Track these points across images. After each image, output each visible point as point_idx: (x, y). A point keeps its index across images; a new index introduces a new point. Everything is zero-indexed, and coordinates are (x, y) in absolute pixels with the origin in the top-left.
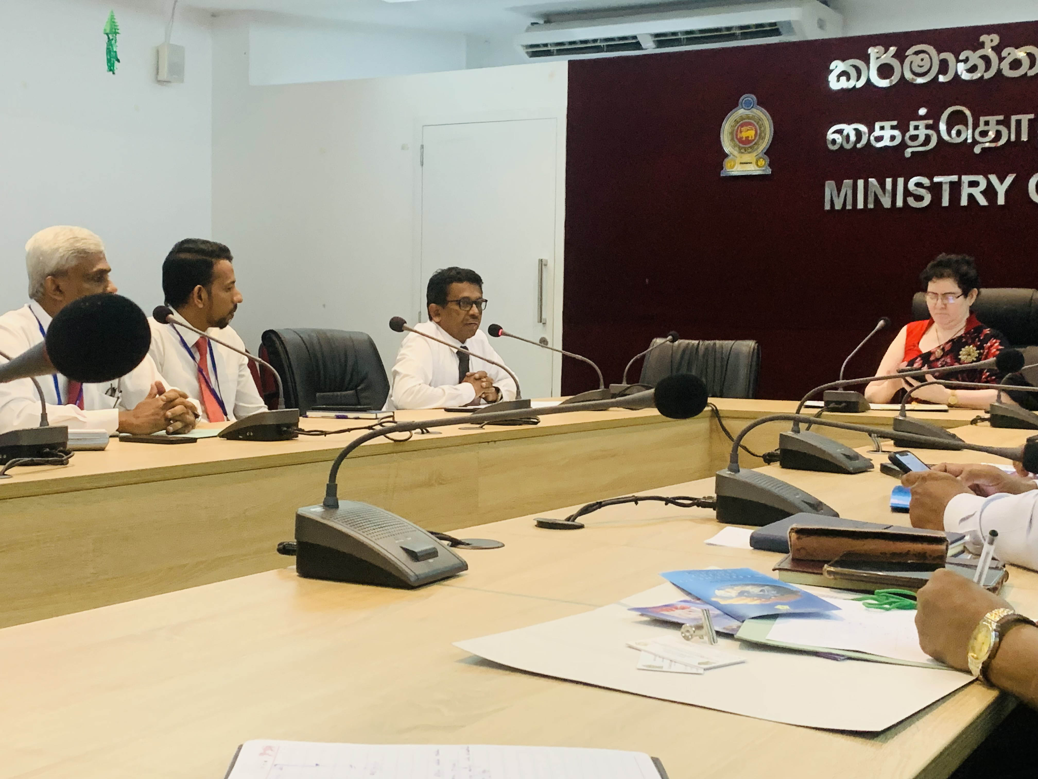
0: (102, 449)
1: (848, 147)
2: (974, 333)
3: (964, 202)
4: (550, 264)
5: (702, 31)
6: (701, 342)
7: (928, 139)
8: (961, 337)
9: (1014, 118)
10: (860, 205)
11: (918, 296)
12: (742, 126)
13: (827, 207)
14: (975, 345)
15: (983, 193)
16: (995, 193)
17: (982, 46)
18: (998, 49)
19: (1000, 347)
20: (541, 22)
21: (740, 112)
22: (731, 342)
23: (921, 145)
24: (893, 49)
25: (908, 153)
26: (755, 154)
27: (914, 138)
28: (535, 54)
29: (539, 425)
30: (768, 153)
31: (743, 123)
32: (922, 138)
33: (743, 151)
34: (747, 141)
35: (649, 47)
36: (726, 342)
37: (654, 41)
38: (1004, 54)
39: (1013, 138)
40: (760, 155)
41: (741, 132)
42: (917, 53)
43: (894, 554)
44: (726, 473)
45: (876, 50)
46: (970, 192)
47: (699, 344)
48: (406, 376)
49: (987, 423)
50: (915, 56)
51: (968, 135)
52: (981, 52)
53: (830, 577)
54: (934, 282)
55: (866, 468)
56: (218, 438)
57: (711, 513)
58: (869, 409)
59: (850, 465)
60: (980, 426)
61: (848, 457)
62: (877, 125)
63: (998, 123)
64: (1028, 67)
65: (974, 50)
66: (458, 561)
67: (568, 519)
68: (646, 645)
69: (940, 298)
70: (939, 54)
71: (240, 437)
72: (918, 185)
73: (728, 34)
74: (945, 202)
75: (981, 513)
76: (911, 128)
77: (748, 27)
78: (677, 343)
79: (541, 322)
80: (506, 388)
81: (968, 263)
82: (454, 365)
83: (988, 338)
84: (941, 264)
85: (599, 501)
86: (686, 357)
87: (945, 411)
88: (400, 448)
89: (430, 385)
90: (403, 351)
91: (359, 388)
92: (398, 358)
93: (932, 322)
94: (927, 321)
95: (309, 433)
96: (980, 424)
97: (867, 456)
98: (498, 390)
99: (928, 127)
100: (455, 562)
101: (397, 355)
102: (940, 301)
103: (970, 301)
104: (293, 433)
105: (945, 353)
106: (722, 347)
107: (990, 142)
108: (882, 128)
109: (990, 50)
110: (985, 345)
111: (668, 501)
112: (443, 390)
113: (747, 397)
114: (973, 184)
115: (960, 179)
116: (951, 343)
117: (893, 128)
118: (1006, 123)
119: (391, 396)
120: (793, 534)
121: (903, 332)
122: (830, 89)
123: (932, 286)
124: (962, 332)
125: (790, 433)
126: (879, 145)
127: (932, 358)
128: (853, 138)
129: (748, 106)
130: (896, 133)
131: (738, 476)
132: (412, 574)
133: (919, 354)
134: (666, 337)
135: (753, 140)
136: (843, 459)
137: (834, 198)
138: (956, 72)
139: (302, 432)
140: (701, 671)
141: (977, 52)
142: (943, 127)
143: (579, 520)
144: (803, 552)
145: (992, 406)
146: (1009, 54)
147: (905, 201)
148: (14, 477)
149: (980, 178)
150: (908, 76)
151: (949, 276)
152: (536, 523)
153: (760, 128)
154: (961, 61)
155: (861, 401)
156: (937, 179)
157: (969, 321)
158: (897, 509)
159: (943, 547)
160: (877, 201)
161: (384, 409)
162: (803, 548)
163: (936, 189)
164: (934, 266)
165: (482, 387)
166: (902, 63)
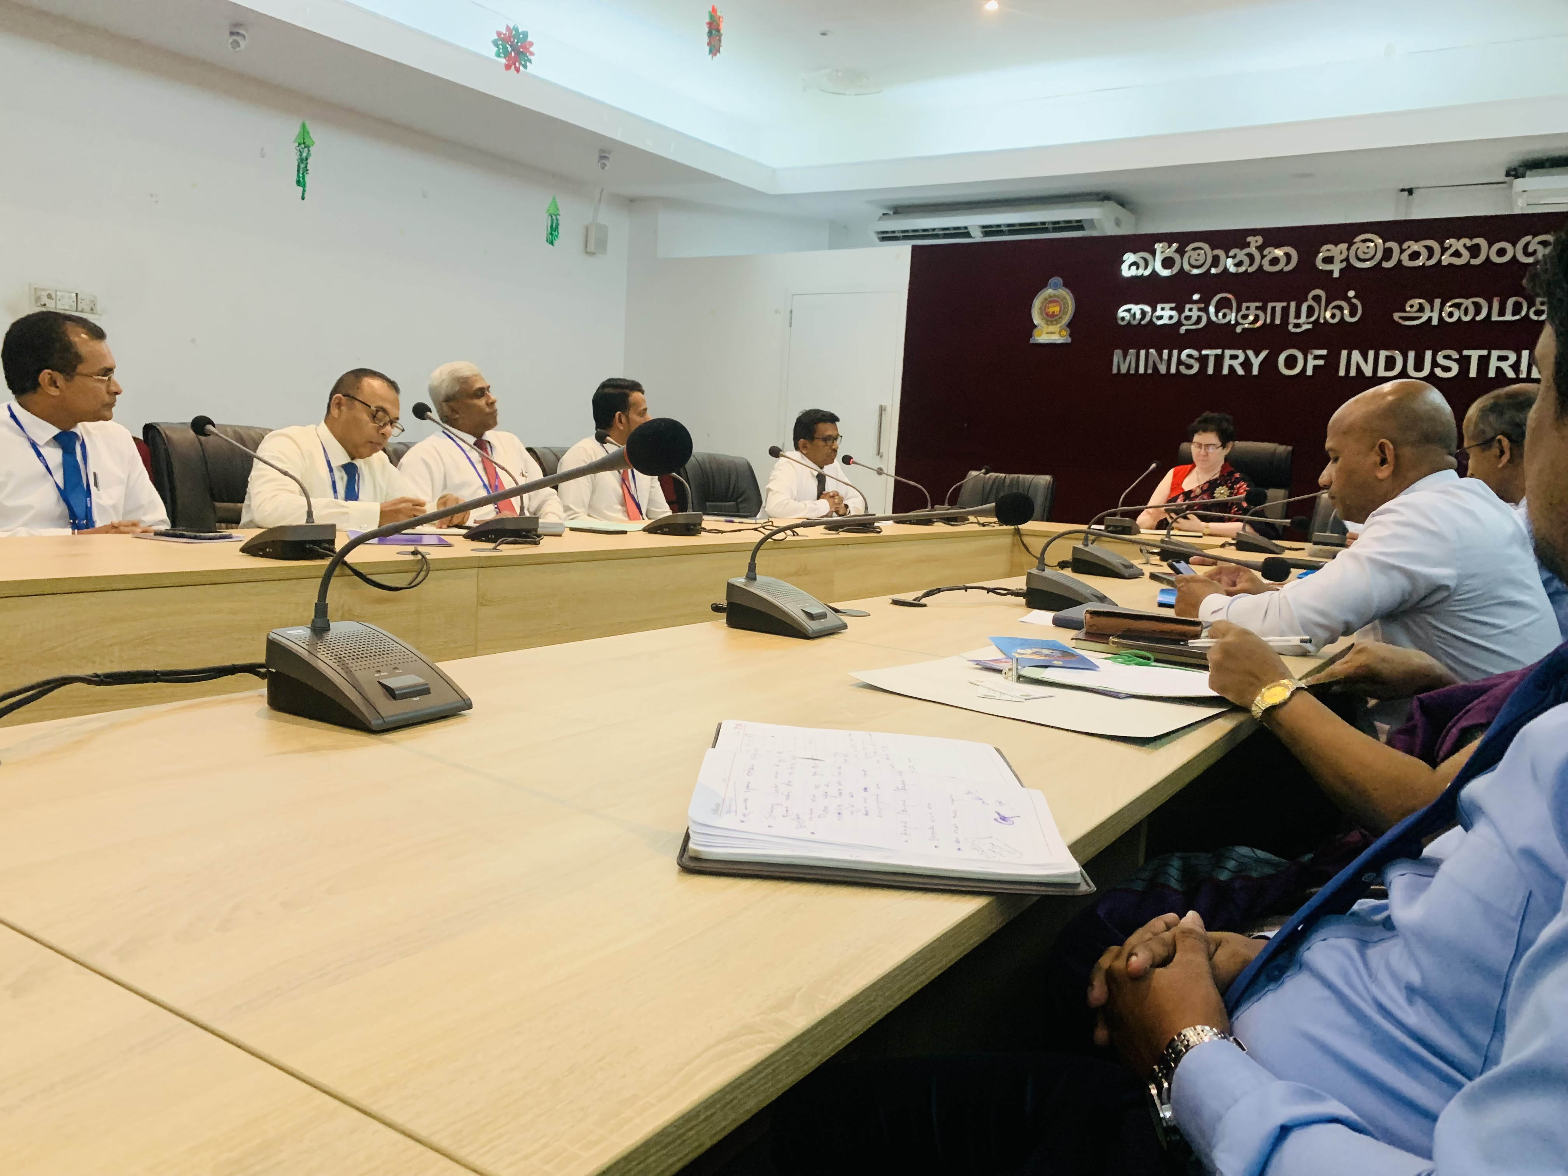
0: (560, 536)
1: (1135, 323)
2: (1227, 476)
3: (1225, 371)
4: (889, 409)
5: (1021, 225)
6: (1007, 475)
7: (1199, 319)
8: (1216, 480)
9: (1270, 305)
10: (1141, 370)
11: (1184, 446)
12: (1051, 302)
13: (1115, 371)
14: (1227, 487)
15: (1241, 364)
16: (1251, 365)
17: (1248, 245)
18: (1260, 249)
19: (1248, 489)
20: (891, 213)
21: (1049, 292)
22: (1032, 476)
23: (1195, 324)
24: (1175, 245)
25: (1183, 330)
26: (1059, 325)
27: (1188, 318)
28: (883, 239)
29: (881, 534)
30: (1070, 325)
31: (1051, 300)
32: (1194, 319)
33: (1049, 323)
34: (1053, 315)
35: (977, 237)
36: (1028, 476)
37: (982, 232)
38: (1266, 252)
39: (1268, 321)
40: (1063, 327)
41: (1049, 308)
42: (1195, 249)
43: (1162, 632)
44: (1035, 571)
45: (1161, 245)
46: (1230, 363)
47: (1005, 477)
48: (777, 492)
49: (1233, 547)
50: (1193, 251)
51: (1232, 317)
52: (1246, 251)
53: (1113, 645)
54: (1200, 435)
55: (1138, 575)
56: (642, 532)
57: (1022, 600)
58: (1139, 533)
59: (1126, 572)
60: (1229, 549)
61: (1126, 567)
62: (1159, 307)
63: (1257, 308)
64: (1284, 264)
65: (1242, 249)
66: (841, 623)
67: (915, 600)
68: (982, 682)
69: (1203, 447)
70: (1212, 250)
71: (659, 532)
72: (1190, 356)
73: (1043, 228)
74: (1210, 371)
75: (1228, 608)
76: (1187, 310)
77: (1058, 222)
78: (988, 475)
79: (879, 454)
80: (853, 505)
81: (1227, 420)
82: (814, 485)
83: (1237, 481)
84: (1206, 421)
85: (938, 588)
86: (995, 487)
87: (1201, 537)
88: (776, 546)
89: (795, 500)
90: (774, 473)
91: (740, 500)
92: (771, 478)
93: (1194, 466)
94: (1189, 466)
95: (710, 531)
96: (1227, 547)
97: (1140, 567)
98: (846, 506)
99: (1200, 310)
100: (839, 623)
101: (770, 476)
102: (1203, 450)
103: (1226, 451)
104: (698, 530)
105: (1203, 492)
106: (1024, 478)
107: (1249, 324)
108: (1163, 309)
109: (1254, 249)
110: (1235, 486)
111: (989, 590)
112: (805, 504)
113: (1042, 520)
114: (1234, 357)
115: (1223, 352)
116: (1207, 484)
117: (1172, 309)
118: (1263, 309)
119: (765, 507)
120: (1088, 615)
121: (1170, 474)
122: (1122, 276)
123: (1197, 438)
124: (1217, 476)
125: (1081, 546)
126: (1159, 323)
127: (1192, 495)
128: (1138, 316)
129: (1056, 287)
130: (1174, 313)
131: (1044, 574)
132: (810, 628)
133: (1182, 492)
134: (981, 470)
135: (1058, 315)
136: (1121, 567)
137: (1120, 363)
138: (1226, 266)
139: (705, 530)
140: (1023, 700)
141: (1243, 251)
142: (1212, 309)
143: (923, 601)
144: (1095, 628)
145: (1238, 534)
146: (1270, 253)
147: (1177, 369)
148: (504, 551)
149: (1240, 352)
150: (1186, 267)
151: (1212, 431)
152: (891, 601)
153: (1064, 305)
154: (1231, 257)
155: (1133, 527)
156: (1204, 352)
157: (1223, 467)
158: (1162, 605)
159: (1199, 628)
160: (1155, 368)
161: (758, 516)
162: (1094, 625)
163: (1203, 360)
164: (1199, 422)
165: (834, 502)
166: (1182, 256)
